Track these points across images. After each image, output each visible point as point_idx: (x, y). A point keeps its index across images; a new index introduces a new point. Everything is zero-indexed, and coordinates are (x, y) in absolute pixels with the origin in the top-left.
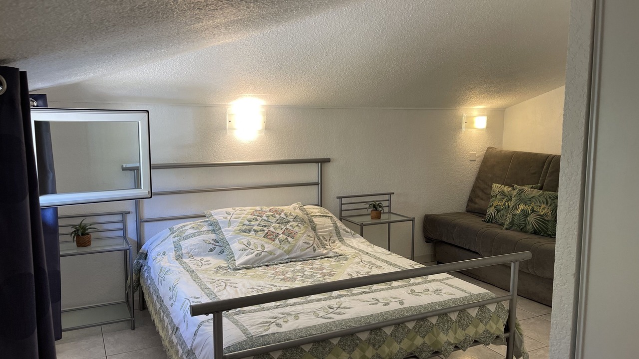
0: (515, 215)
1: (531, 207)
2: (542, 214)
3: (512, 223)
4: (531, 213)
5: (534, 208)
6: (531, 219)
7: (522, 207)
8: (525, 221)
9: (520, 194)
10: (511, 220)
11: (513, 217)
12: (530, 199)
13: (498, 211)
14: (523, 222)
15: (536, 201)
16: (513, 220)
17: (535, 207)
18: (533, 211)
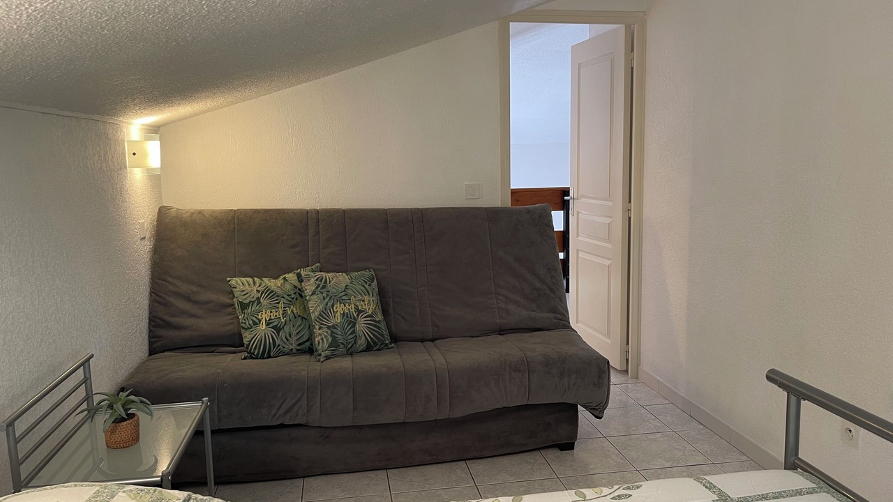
0: (333, 327)
1: (353, 306)
2: (370, 313)
3: (334, 343)
4: (358, 315)
5: (357, 306)
6: (361, 325)
7: (339, 308)
8: (353, 332)
9: (324, 287)
10: (330, 339)
11: (332, 332)
12: (344, 291)
13: (278, 329)
14: (351, 336)
15: (354, 292)
16: (334, 338)
17: (358, 304)
18: (359, 312)
